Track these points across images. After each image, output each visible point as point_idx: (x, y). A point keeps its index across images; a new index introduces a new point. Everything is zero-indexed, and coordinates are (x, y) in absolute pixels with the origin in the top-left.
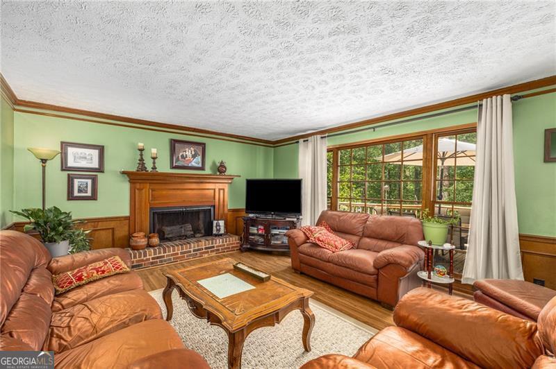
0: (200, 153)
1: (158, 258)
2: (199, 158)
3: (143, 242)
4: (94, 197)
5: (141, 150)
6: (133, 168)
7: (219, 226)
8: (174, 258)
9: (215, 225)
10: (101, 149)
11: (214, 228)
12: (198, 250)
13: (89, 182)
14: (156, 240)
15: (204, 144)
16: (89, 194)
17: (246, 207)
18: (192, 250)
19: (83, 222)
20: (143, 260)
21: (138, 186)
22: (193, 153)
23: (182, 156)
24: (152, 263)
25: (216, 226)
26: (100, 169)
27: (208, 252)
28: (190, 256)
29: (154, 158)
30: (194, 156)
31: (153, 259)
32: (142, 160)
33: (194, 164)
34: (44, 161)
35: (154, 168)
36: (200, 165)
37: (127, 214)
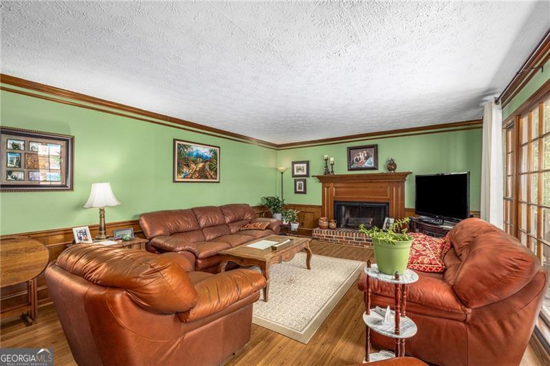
0: (373, 155)
1: (329, 237)
2: (372, 159)
3: (325, 224)
4: (305, 192)
5: (326, 160)
6: (321, 173)
7: (389, 223)
8: (340, 241)
9: (386, 221)
10: (308, 163)
11: (385, 225)
12: (360, 240)
13: (302, 183)
14: (333, 225)
15: (377, 145)
16: (298, 190)
17: (416, 207)
18: (354, 238)
19: (294, 207)
20: (320, 236)
21: (327, 185)
22: (366, 155)
23: (357, 160)
24: (325, 240)
25: (387, 223)
26: (307, 175)
27: (368, 244)
28: (352, 242)
29: (332, 165)
30: (366, 158)
31: (326, 237)
32: (327, 167)
33: (366, 165)
34: (282, 173)
35: (333, 172)
36: (373, 165)
37: (321, 205)
